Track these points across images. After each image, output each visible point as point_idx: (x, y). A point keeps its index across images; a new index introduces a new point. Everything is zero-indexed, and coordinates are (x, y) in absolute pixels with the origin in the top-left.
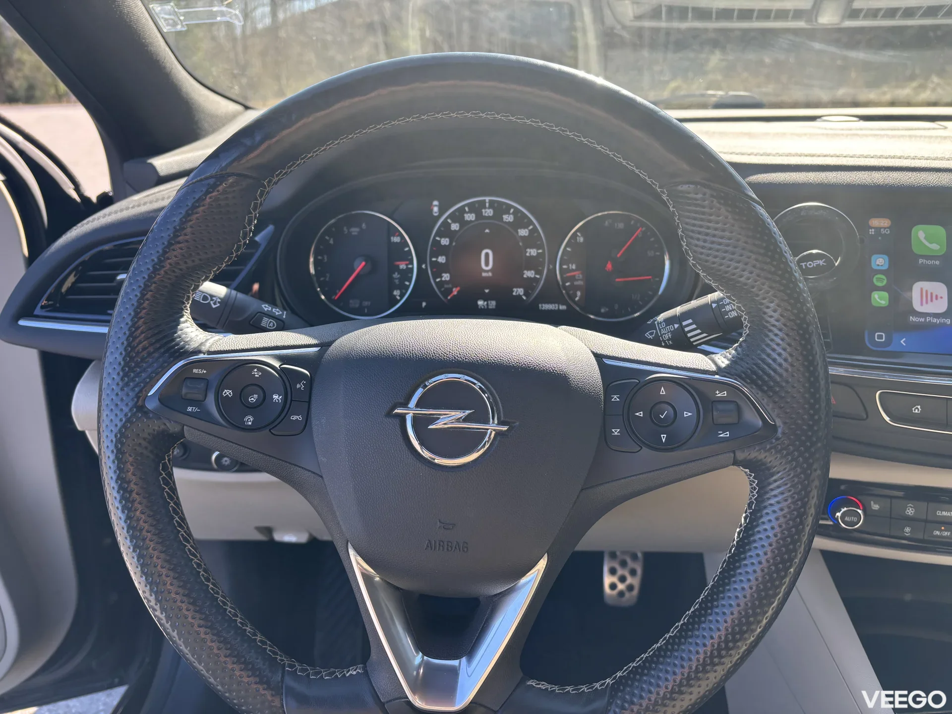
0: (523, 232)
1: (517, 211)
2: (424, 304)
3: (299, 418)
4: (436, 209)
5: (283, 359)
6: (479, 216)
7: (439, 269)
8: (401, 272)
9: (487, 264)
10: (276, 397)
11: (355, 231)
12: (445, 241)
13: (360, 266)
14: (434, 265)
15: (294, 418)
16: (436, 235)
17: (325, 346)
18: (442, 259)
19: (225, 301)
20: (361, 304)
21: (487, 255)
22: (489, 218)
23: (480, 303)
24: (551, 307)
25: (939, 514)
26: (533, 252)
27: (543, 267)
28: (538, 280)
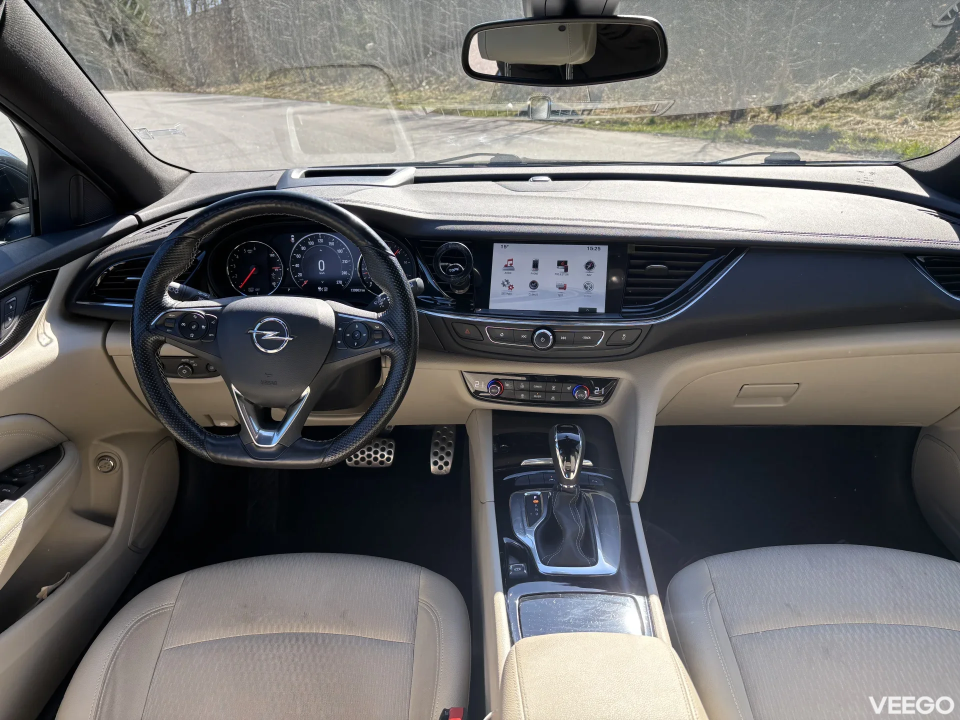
0: (340, 251)
1: (336, 240)
2: (289, 289)
3: (212, 335)
4: (293, 239)
5: (206, 311)
6: (316, 243)
7: (296, 271)
8: (275, 272)
9: (322, 268)
10: (203, 327)
11: (250, 251)
12: (298, 256)
13: (253, 270)
14: (294, 268)
15: (210, 335)
16: (293, 253)
17: (224, 306)
18: (297, 266)
19: (180, 290)
20: (254, 290)
21: (321, 263)
22: (321, 243)
23: (319, 288)
24: (357, 290)
25: (535, 387)
26: (346, 262)
27: (352, 269)
28: (349, 276)
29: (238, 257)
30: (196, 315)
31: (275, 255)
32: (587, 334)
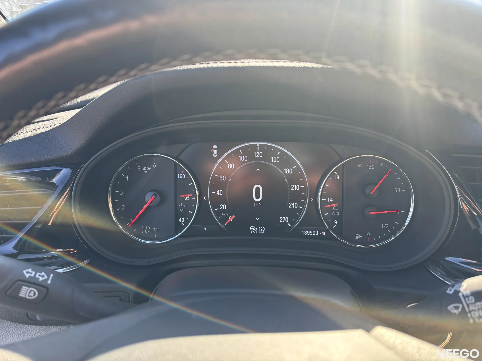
0: (288, 171)
1: (283, 153)
2: (205, 229)
4: (215, 152)
6: (251, 157)
7: (217, 201)
8: (185, 202)
9: (258, 197)
11: (147, 170)
12: (222, 178)
13: (150, 199)
14: (214, 197)
16: (215, 173)
18: (220, 193)
20: (151, 230)
21: (258, 189)
22: (259, 159)
23: (252, 229)
24: (312, 233)
26: (297, 187)
27: (305, 199)
28: (300, 211)
29: (127, 179)
31: (187, 175)
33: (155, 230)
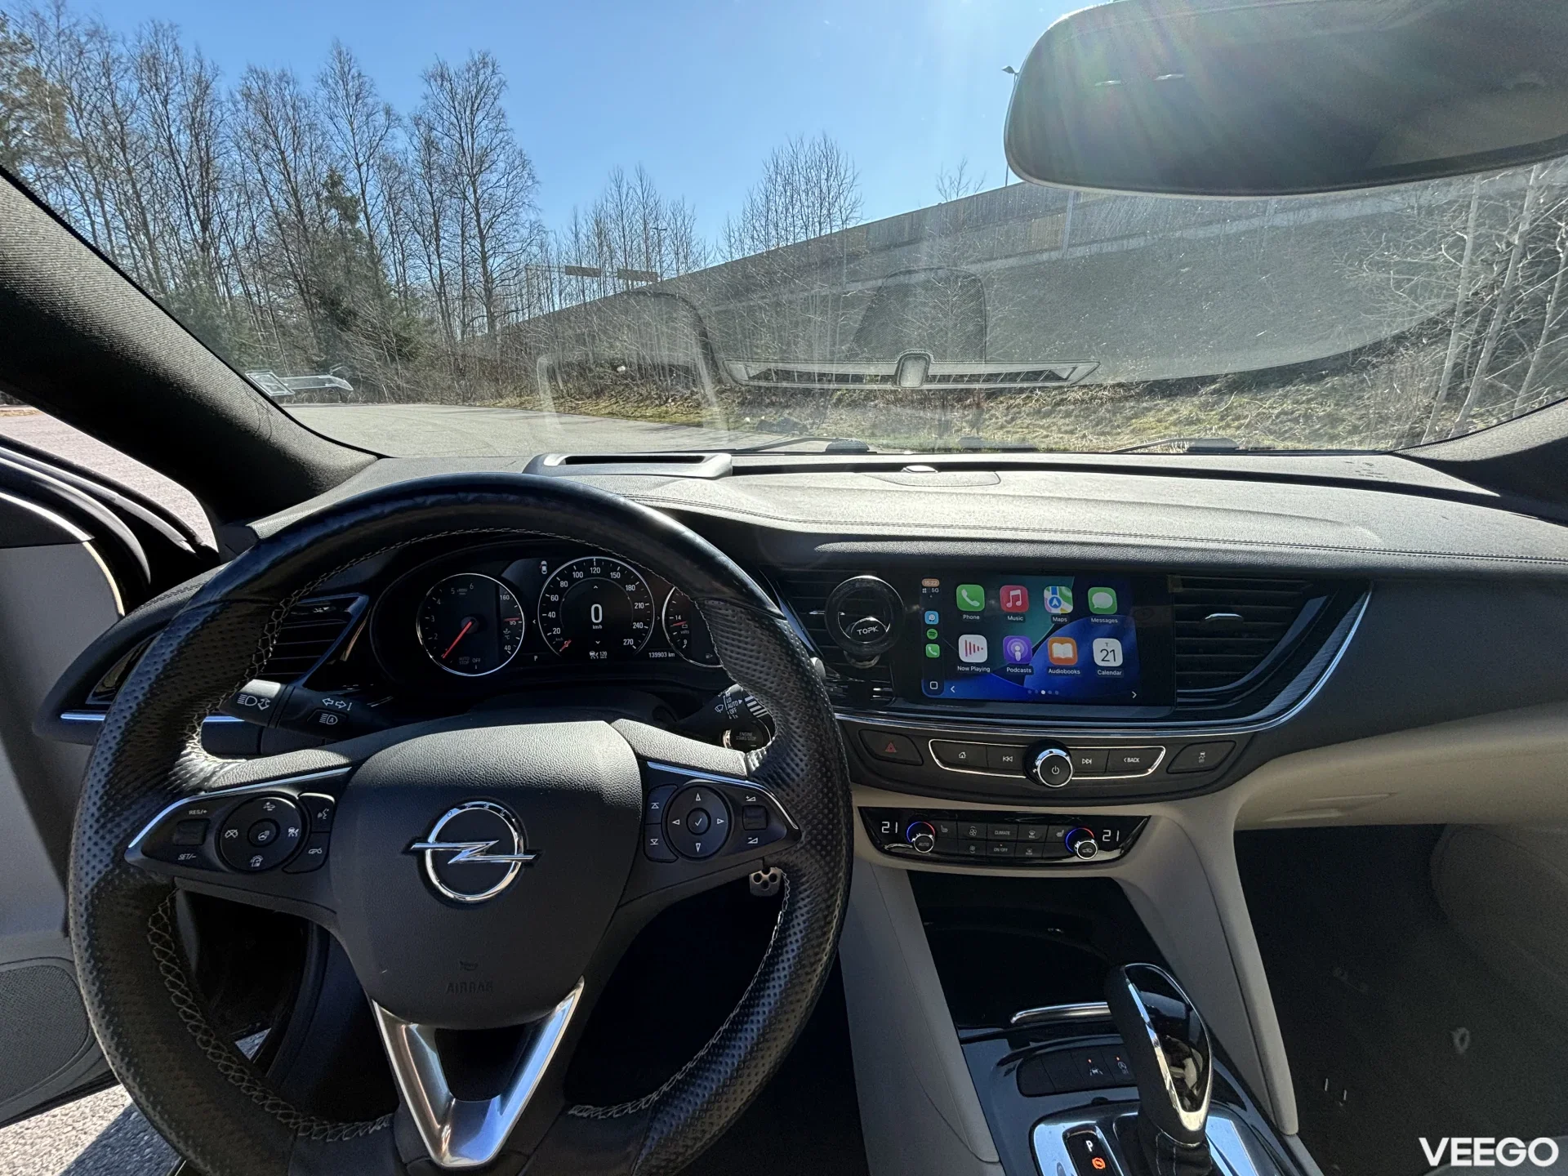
0: (630, 588)
1: (623, 569)
2: (536, 657)
3: (319, 851)
4: (544, 568)
5: (302, 787)
6: (587, 574)
7: (549, 624)
8: (510, 628)
9: (597, 618)
10: (291, 831)
11: (462, 591)
12: (554, 598)
13: (467, 626)
14: (545, 620)
15: (313, 852)
16: (546, 592)
17: (355, 765)
18: (552, 615)
19: (277, 701)
20: (470, 660)
21: (596, 609)
22: (597, 575)
23: (592, 654)
24: (660, 655)
25: (997, 833)
26: (641, 605)
27: (651, 618)
28: (646, 631)
29: (439, 602)
30: (273, 802)
31: (511, 596)
32: (1132, 753)
33: (476, 660)
